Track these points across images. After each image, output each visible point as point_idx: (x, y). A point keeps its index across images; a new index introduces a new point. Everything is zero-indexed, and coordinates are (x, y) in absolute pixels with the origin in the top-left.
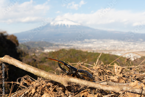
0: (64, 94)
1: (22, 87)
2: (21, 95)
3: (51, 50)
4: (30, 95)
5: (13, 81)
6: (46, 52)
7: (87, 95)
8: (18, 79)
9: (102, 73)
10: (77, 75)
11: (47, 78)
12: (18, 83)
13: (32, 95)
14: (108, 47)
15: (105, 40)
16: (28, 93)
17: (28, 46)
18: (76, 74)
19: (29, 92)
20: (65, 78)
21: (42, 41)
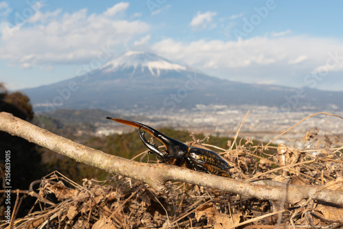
0: (152, 219)
1: (42, 203)
2: (40, 225)
3: (113, 131)
4: (63, 224)
5: (20, 189)
6: (101, 136)
7: (214, 215)
8: (31, 185)
9: (247, 168)
10: (188, 162)
11: (109, 170)
12: (32, 193)
13: (69, 222)
14: (253, 125)
15: (245, 107)
16: (57, 217)
17: (55, 121)
18: (186, 159)
19: (62, 215)
20: (157, 170)
21: (91, 107)
